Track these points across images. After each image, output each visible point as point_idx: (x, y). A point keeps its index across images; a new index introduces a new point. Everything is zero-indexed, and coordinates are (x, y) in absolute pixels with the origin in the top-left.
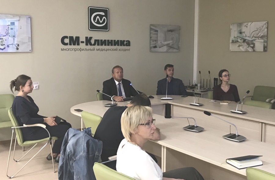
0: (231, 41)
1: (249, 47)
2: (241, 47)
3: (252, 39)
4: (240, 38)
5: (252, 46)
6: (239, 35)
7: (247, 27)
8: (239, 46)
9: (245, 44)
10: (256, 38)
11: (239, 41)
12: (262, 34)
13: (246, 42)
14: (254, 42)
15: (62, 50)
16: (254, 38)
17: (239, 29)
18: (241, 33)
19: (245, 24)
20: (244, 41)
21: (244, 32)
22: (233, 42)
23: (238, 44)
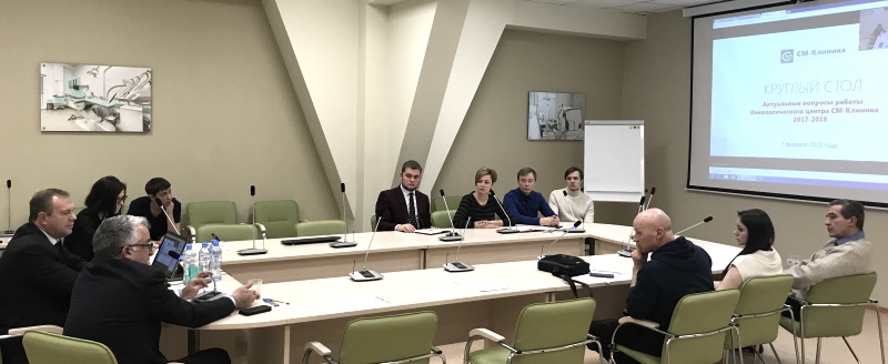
0: (44, 106)
1: (104, 122)
2: (77, 121)
3: (112, 104)
4: (76, 100)
5: (112, 118)
6: (73, 92)
7: (95, 75)
8: (73, 118)
9: (92, 114)
10: (122, 103)
11: (71, 104)
12: (138, 95)
13: (94, 110)
14: (118, 111)
16: (115, 102)
17: (71, 79)
18: (76, 88)
19: (90, 68)
20: (88, 107)
21: (87, 87)
22: (52, 109)
23: (68, 114)
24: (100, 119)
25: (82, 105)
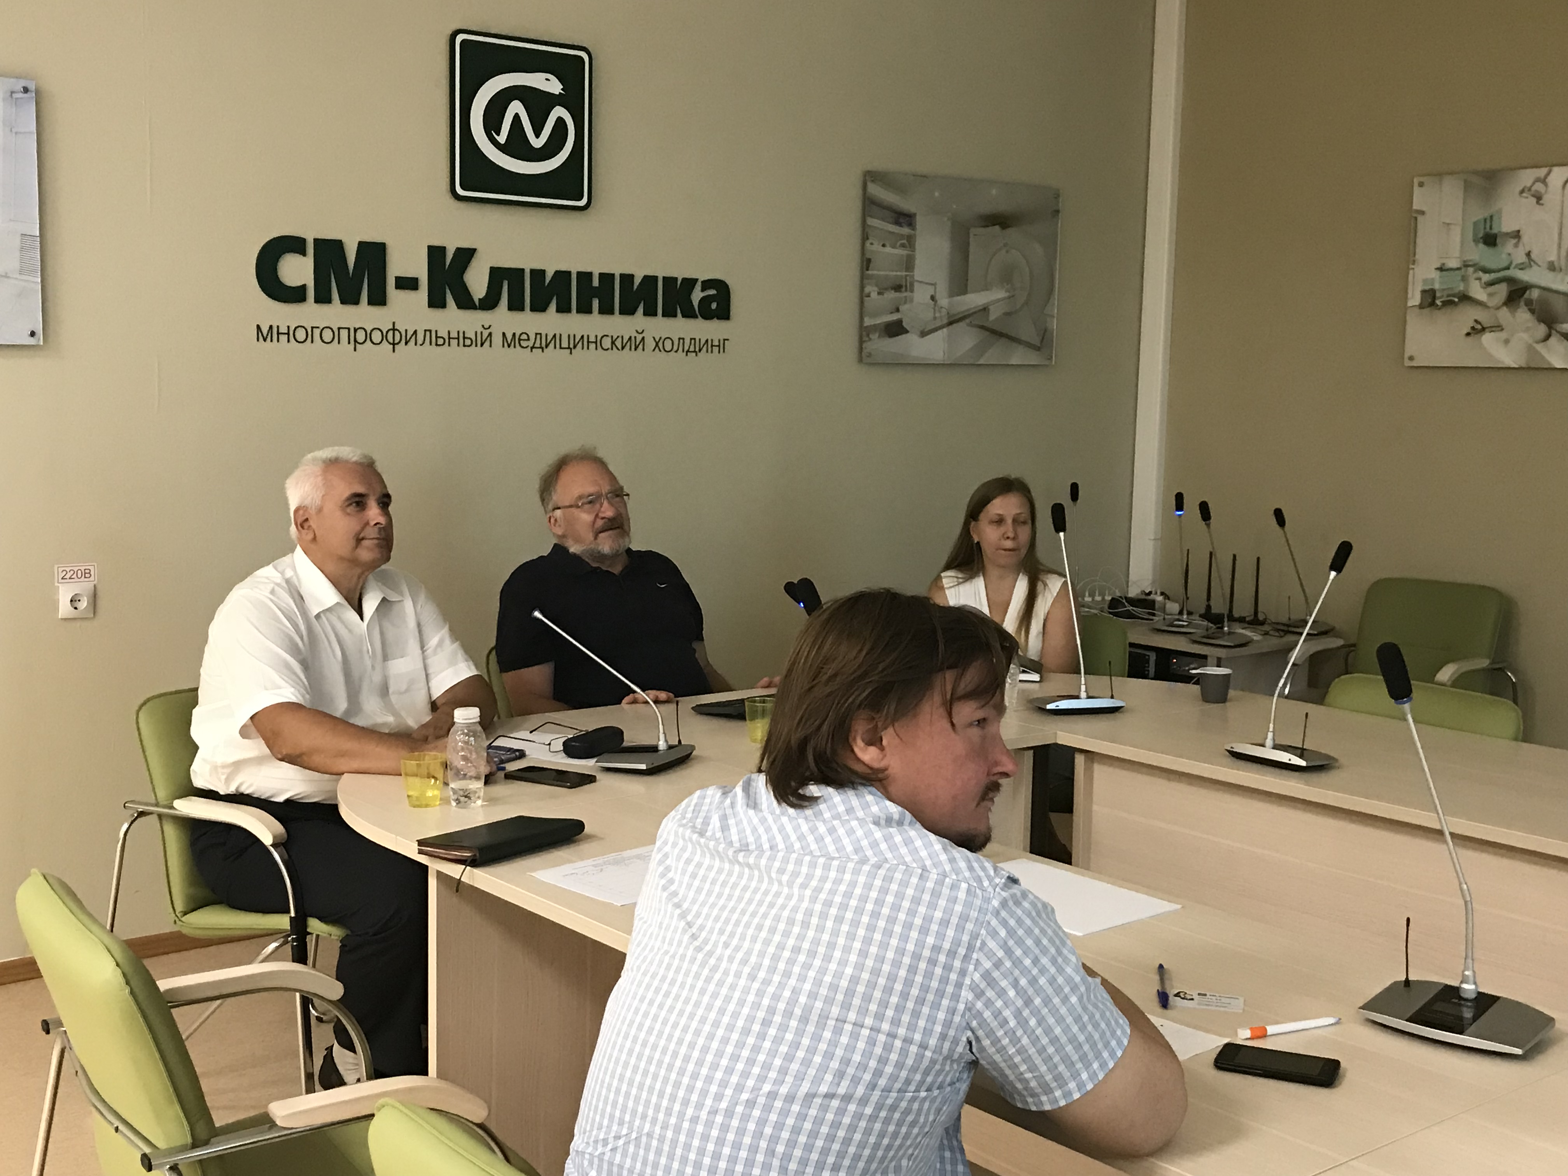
0: (1415, 299)
1: (1553, 340)
2: (1487, 338)
4: (1486, 277)
6: (1479, 254)
7: (1539, 198)
8: (1477, 330)
9: (1523, 315)
11: (1478, 292)
13: (1529, 303)
15: (265, 334)
17: (1479, 214)
18: (1490, 240)
19: (1527, 177)
20: (1517, 294)
21: (1517, 235)
22: (1432, 304)
23: (1467, 316)
24: (1542, 329)
25: (1502, 290)
